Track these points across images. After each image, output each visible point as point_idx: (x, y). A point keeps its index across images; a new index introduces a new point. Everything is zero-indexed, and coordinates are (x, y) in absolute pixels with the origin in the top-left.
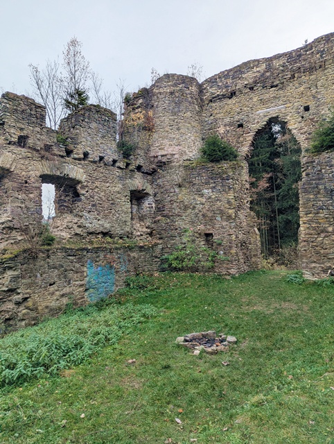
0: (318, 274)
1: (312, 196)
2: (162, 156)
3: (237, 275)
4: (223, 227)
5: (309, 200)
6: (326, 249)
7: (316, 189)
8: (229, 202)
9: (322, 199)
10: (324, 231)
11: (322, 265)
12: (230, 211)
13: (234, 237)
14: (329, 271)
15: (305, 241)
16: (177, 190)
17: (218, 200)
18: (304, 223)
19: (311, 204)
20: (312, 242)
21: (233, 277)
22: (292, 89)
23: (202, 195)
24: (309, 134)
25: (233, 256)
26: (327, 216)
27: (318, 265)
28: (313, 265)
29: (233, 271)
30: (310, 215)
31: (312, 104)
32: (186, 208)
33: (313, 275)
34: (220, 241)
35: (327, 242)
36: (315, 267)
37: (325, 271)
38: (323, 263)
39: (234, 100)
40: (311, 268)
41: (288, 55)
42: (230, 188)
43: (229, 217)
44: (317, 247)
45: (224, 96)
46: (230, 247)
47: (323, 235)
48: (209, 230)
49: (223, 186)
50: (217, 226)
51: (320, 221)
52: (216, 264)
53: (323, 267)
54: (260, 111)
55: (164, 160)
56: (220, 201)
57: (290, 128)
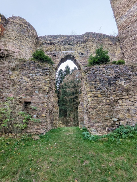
0: (100, 130)
1: (93, 82)
2: (5, 50)
3: (44, 134)
4: (39, 98)
5: (92, 84)
6: (103, 113)
7: (95, 79)
8: (45, 82)
9: (98, 84)
10: (101, 102)
11: (102, 124)
12: (46, 88)
13: (46, 104)
14: (107, 128)
15: (91, 108)
16: (10, 72)
17: (38, 80)
18: (91, 97)
19: (93, 86)
20: (96, 108)
21: (41, 137)
22: (77, 47)
23: (28, 77)
24: (84, 63)
25: (43, 119)
26: (102, 93)
27: (100, 124)
28: (97, 124)
29: (41, 131)
30: (93, 92)
31: (85, 53)
32: (14, 83)
33: (97, 131)
34: (35, 108)
35: (104, 109)
36: (98, 126)
37: (104, 128)
38: (103, 123)
39: (52, 46)
40: (96, 127)
41: (75, 36)
42: (47, 74)
43: (44, 91)
44: (98, 111)
45: (48, 43)
46: (42, 112)
47: (101, 104)
48: (28, 99)
49: (43, 73)
50: (35, 97)
51: (99, 96)
52: (29, 126)
53: (103, 126)
54: (64, 52)
55: (6, 53)
56: (40, 81)
57: (76, 59)
